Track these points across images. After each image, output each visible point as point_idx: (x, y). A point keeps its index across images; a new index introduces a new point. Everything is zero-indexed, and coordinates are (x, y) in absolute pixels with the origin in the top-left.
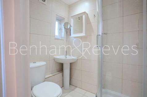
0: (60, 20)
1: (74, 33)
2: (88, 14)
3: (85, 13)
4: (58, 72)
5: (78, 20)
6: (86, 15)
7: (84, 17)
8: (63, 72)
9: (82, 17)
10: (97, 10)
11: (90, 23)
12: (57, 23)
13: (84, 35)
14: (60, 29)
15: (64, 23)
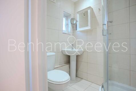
0: (67, 16)
1: (80, 27)
2: (93, 9)
3: (90, 7)
4: (65, 64)
5: (83, 16)
6: (91, 9)
7: (89, 11)
8: (70, 64)
9: (87, 12)
10: (102, 4)
11: (95, 17)
12: (64, 19)
13: (90, 28)
14: (67, 25)
15: (70, 19)
